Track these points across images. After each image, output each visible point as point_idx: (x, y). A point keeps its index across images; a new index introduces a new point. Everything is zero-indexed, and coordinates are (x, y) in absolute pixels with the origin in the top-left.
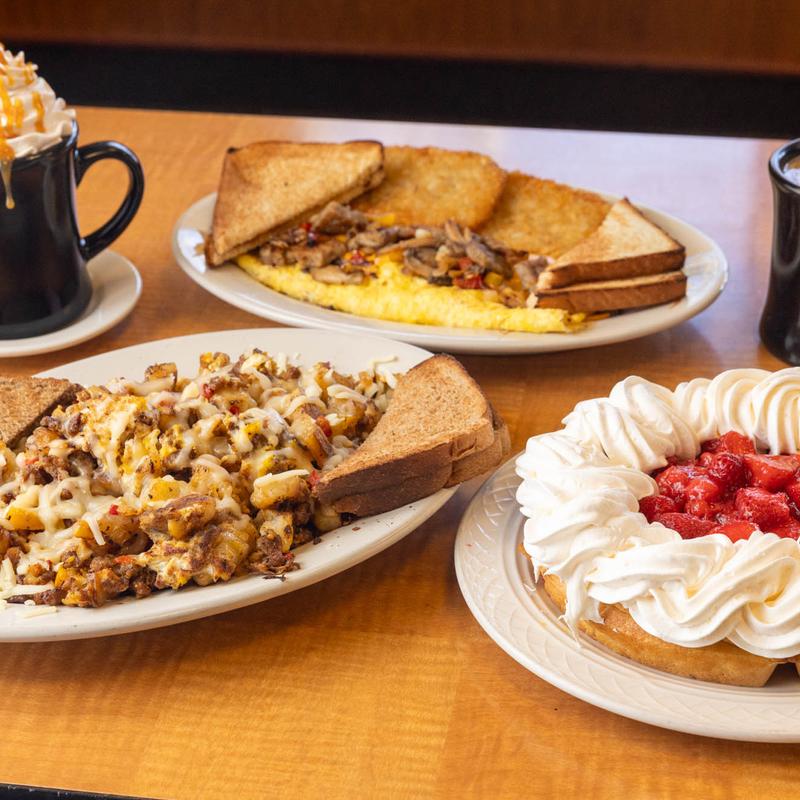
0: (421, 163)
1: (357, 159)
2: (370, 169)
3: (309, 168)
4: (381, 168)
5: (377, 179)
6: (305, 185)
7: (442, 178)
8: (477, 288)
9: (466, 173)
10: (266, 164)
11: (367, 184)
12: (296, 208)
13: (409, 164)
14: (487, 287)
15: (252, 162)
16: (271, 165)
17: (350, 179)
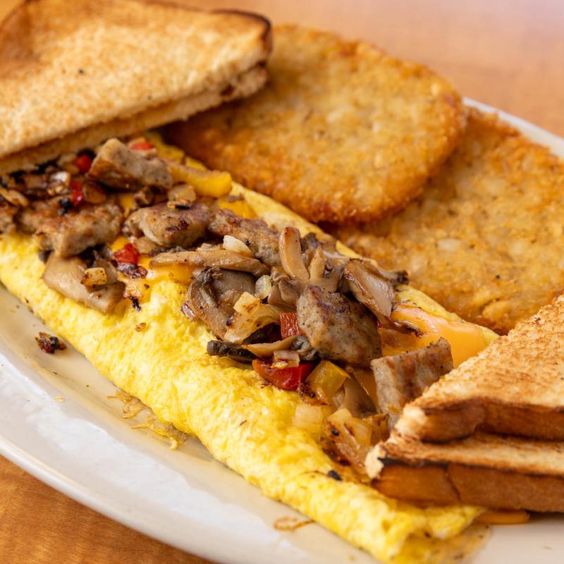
0: (336, 67)
1: (218, 44)
2: (233, 66)
3: (132, 49)
4: (261, 65)
5: (252, 84)
6: (110, 80)
7: (356, 104)
8: (290, 388)
9: (398, 106)
10: (76, 28)
11: (228, 90)
12: (72, 118)
13: (317, 67)
14: (308, 392)
15: (57, 21)
16: (82, 32)
17: (193, 78)
